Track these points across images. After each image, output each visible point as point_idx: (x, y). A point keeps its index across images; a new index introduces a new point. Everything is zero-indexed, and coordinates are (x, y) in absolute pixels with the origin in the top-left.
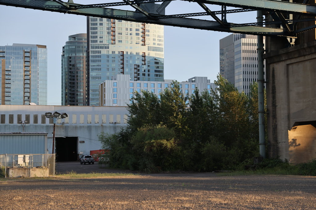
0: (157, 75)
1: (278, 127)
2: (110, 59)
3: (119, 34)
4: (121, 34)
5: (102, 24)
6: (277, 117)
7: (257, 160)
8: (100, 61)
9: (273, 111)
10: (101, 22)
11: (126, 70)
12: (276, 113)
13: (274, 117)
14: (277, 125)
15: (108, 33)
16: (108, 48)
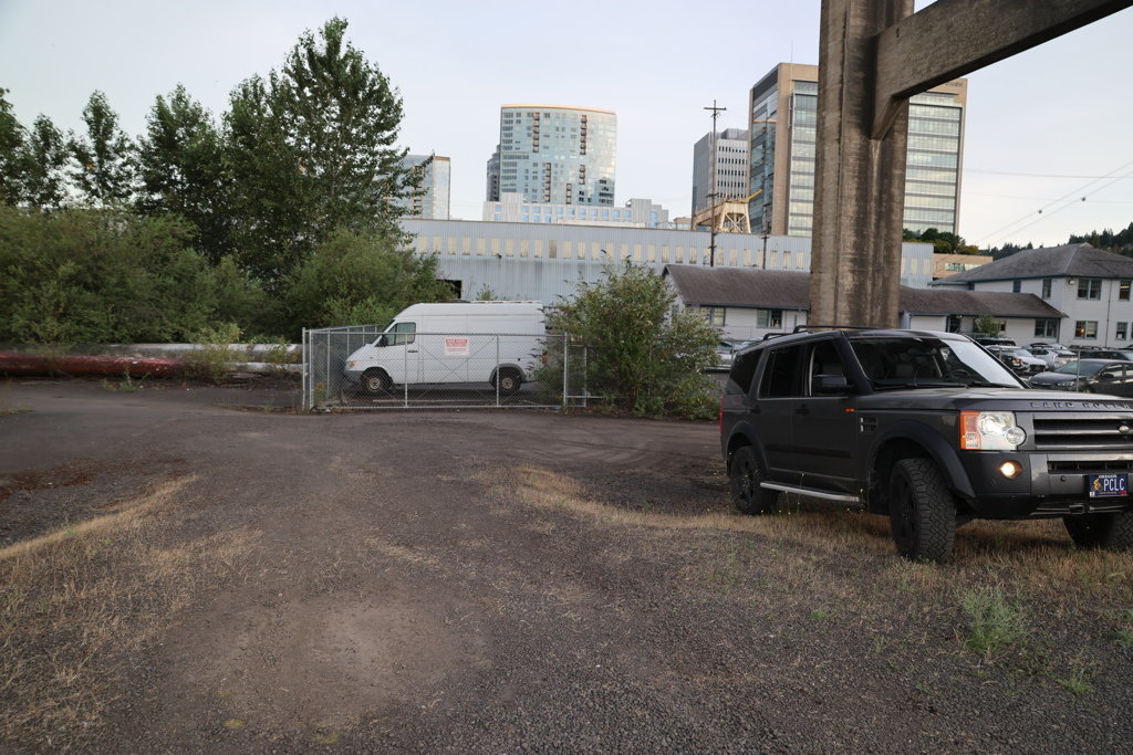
0: (603, 201)
2: (530, 175)
3: (546, 136)
4: (548, 136)
5: (520, 122)
8: (515, 178)
10: (519, 118)
11: (554, 192)
15: (529, 135)
16: (528, 157)
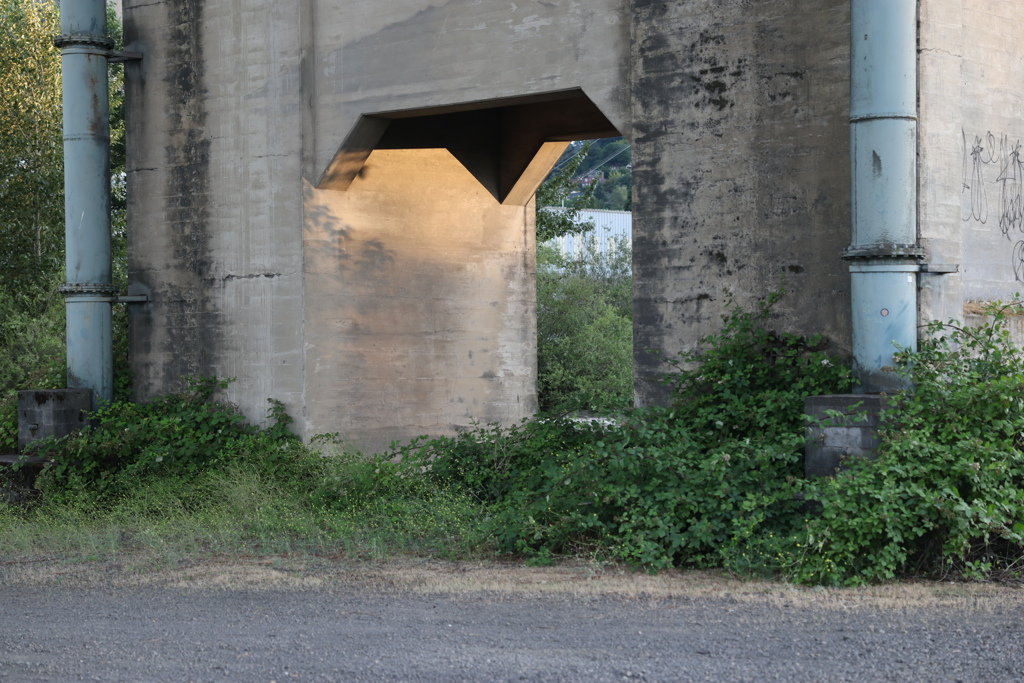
1: (213, 158)
6: (208, 80)
7: (45, 414)
9: (179, 37)
12: (199, 49)
13: (187, 87)
14: (206, 144)
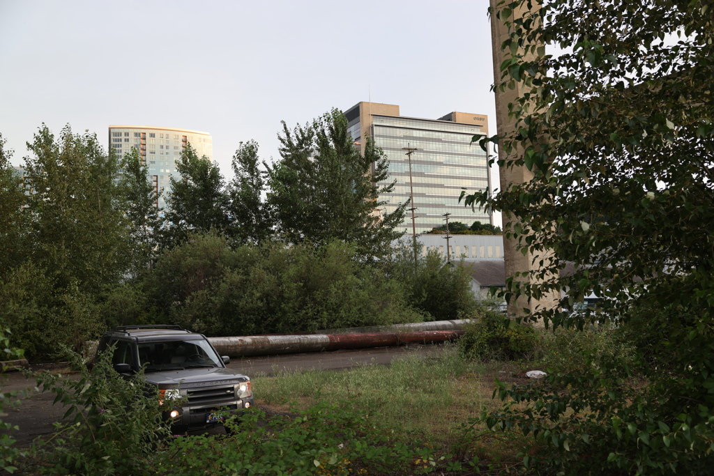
3: (152, 153)
4: (154, 153)
5: (128, 140)
10: (127, 138)
